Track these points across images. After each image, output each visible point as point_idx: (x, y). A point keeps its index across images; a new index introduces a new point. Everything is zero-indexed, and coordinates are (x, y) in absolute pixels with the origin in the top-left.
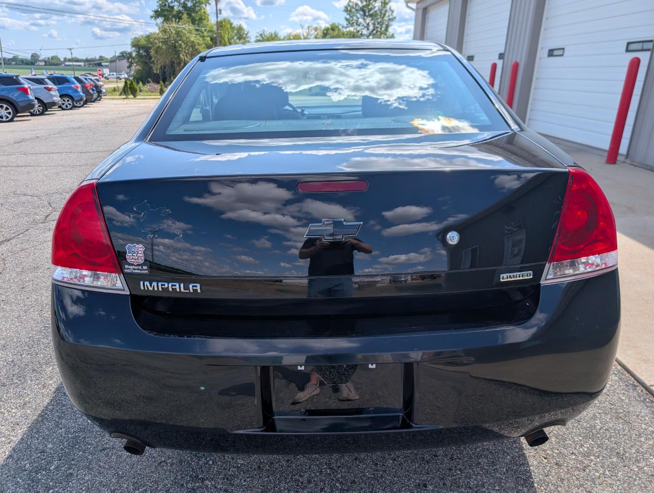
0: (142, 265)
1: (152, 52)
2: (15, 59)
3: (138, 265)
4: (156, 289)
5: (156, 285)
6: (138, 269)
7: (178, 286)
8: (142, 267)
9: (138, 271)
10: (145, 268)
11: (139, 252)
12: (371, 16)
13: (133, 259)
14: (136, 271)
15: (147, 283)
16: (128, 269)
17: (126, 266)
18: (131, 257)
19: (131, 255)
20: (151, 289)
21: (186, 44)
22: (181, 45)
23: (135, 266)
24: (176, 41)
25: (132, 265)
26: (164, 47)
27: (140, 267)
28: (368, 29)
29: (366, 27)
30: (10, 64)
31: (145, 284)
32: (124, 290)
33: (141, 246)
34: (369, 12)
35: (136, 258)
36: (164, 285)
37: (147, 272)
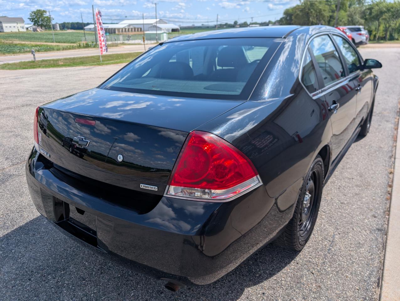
1: (293, 17)
2: (226, 24)
21: (316, 11)
22: (312, 12)
24: (309, 9)
26: (301, 14)
30: (223, 27)
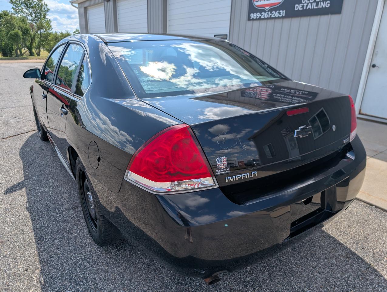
0: (226, 168)
3: (224, 169)
4: (235, 180)
5: (235, 178)
6: (224, 171)
7: (246, 175)
8: (226, 169)
9: (224, 172)
10: (228, 169)
11: (224, 161)
12: (32, 7)
13: (221, 166)
14: (222, 173)
15: (230, 178)
16: (218, 172)
17: (217, 171)
18: (220, 165)
19: (219, 163)
20: (232, 180)
23: (222, 169)
25: (221, 169)
27: (225, 170)
28: (31, 16)
29: (30, 14)
31: (229, 179)
32: (215, 185)
33: (225, 157)
34: (30, 5)
35: (223, 165)
36: (239, 176)
37: (229, 171)
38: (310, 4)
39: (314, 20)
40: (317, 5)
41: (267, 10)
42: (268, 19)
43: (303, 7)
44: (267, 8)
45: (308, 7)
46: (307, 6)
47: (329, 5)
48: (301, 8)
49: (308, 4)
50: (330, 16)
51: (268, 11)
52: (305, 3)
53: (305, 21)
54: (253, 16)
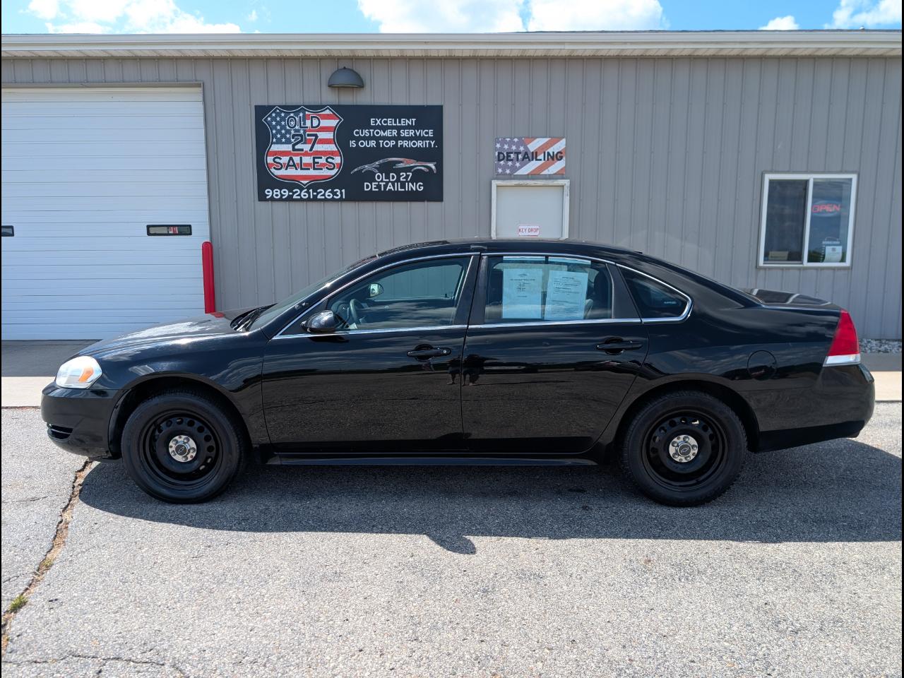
38: (390, 184)
39: (401, 208)
40: (403, 186)
41: (305, 185)
42: (309, 200)
43: (378, 187)
44: (305, 182)
45: (388, 188)
46: (385, 186)
47: (422, 188)
48: (375, 188)
49: (387, 183)
50: (426, 203)
51: (308, 188)
52: (382, 181)
53: (384, 208)
54: (273, 193)
